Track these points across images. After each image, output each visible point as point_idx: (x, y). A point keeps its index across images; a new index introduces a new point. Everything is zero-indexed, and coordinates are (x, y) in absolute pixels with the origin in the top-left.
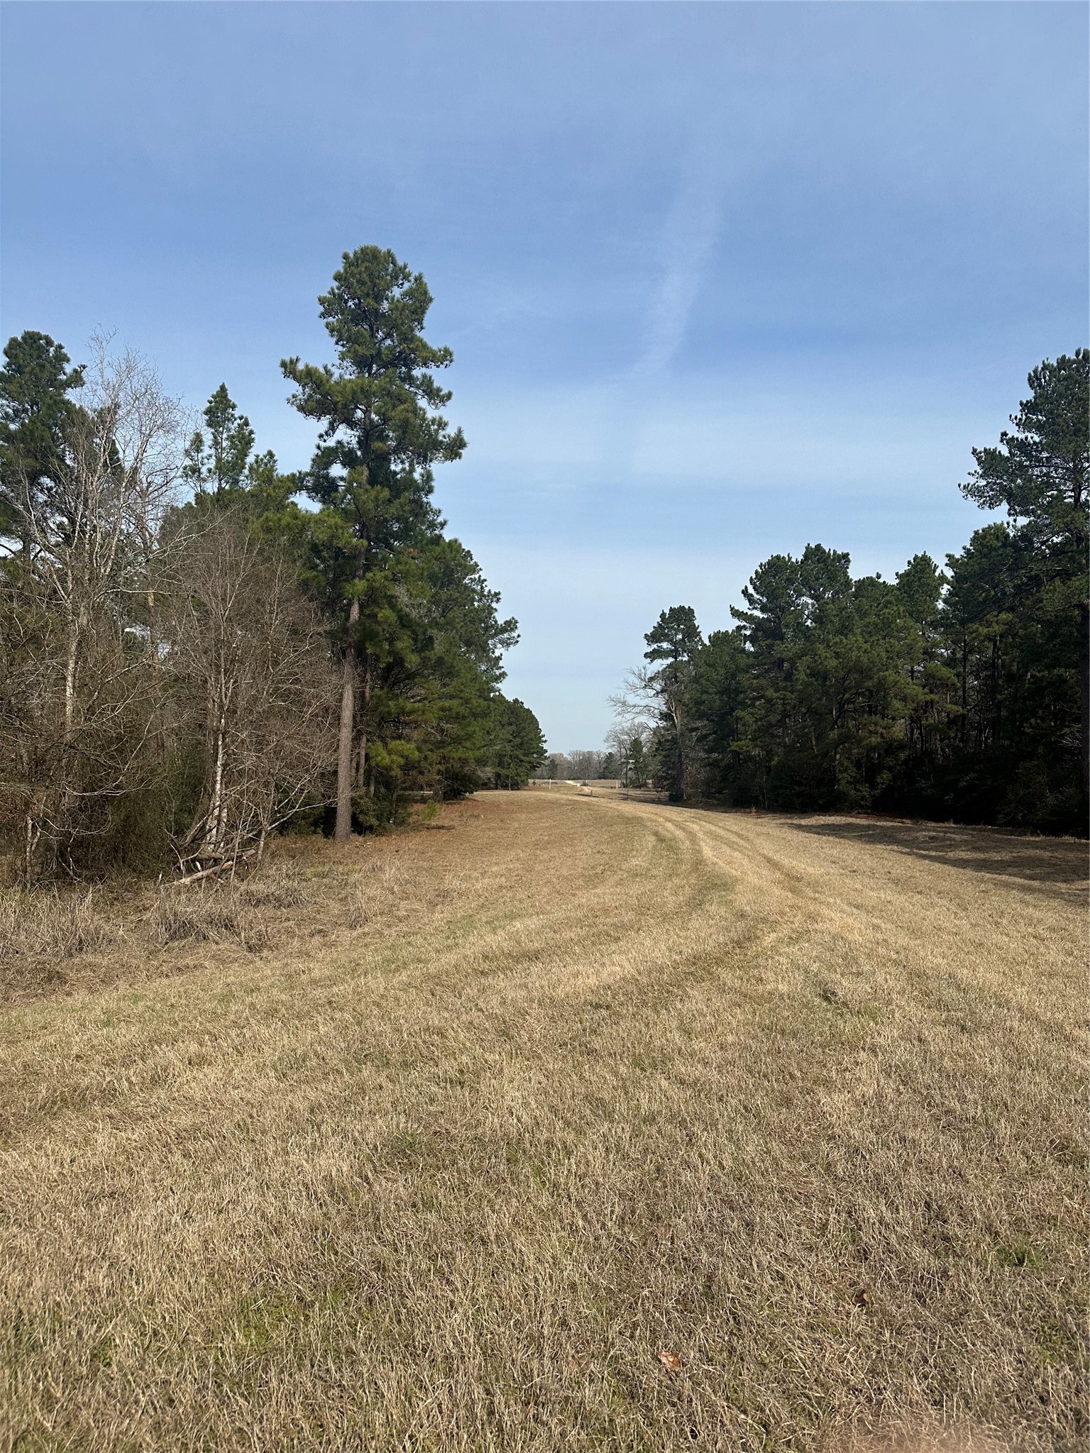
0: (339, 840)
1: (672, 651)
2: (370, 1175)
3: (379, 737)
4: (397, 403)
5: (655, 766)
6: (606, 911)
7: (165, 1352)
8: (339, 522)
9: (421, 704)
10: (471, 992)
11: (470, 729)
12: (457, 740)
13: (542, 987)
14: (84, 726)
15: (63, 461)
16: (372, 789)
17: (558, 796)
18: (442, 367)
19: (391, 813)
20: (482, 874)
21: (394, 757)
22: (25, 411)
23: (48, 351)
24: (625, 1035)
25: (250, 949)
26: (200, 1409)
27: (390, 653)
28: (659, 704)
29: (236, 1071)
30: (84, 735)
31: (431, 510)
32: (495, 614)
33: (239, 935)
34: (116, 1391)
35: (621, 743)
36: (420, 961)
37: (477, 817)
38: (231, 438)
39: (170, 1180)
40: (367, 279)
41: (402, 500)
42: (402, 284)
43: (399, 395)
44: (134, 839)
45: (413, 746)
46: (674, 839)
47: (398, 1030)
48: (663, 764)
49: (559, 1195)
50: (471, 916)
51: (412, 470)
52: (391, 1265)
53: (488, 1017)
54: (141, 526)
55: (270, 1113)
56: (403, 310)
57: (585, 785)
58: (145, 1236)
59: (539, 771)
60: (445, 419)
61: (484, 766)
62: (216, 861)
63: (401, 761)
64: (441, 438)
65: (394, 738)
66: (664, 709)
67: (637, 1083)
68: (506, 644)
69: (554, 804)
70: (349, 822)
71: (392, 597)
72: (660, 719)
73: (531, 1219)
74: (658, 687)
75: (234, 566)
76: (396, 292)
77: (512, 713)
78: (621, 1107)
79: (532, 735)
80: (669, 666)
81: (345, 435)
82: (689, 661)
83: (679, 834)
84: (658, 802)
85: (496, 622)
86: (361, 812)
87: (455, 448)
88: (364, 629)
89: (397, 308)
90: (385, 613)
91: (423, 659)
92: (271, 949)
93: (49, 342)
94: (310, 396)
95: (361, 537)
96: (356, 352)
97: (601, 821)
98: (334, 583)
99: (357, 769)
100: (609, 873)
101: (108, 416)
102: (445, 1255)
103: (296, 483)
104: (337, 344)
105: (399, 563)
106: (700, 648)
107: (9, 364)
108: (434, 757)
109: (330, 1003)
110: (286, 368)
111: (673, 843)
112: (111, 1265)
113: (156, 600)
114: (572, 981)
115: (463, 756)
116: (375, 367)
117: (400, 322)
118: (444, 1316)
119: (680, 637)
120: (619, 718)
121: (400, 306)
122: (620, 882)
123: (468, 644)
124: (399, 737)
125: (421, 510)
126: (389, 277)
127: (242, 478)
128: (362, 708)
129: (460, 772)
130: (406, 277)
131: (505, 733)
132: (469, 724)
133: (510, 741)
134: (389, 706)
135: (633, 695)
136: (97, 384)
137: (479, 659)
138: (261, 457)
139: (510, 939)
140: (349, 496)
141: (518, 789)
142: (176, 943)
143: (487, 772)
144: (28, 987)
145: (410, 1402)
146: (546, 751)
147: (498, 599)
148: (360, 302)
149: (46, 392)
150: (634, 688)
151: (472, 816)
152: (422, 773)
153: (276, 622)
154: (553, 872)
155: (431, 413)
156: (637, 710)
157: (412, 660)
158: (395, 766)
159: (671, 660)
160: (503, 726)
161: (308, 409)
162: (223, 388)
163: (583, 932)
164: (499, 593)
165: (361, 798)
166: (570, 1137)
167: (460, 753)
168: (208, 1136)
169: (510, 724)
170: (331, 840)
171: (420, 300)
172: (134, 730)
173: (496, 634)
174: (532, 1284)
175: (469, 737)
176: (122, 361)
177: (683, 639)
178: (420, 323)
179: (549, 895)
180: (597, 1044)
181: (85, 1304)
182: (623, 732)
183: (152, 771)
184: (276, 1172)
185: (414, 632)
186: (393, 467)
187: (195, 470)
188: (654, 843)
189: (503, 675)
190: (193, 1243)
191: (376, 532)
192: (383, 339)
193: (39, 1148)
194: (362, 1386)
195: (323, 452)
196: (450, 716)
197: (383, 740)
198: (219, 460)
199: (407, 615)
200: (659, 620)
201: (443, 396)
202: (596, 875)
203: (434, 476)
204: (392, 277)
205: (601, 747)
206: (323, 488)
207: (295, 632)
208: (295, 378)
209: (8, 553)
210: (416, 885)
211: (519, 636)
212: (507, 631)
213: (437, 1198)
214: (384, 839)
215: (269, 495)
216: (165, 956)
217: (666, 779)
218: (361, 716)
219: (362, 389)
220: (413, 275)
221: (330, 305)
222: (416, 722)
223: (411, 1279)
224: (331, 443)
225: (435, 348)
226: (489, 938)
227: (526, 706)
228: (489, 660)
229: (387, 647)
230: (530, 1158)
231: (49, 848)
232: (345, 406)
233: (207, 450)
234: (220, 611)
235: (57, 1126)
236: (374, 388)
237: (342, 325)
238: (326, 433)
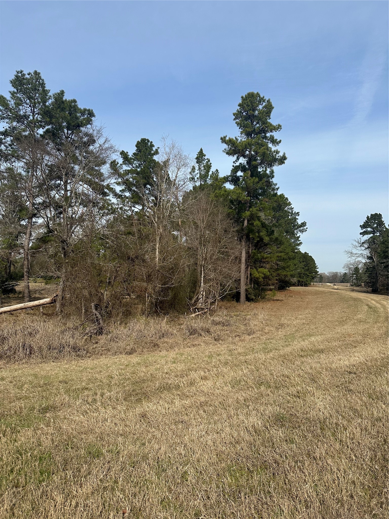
0: (242, 303)
1: (372, 231)
2: (268, 427)
3: (255, 267)
4: (261, 146)
5: (365, 278)
6: (349, 335)
7: (204, 479)
8: (240, 191)
9: (270, 255)
10: (298, 363)
11: (289, 264)
12: (284, 268)
13: (326, 363)
14: (162, 264)
15: (153, 179)
16: (253, 285)
17: (324, 289)
18: (278, 131)
19: (259, 294)
20: (295, 318)
21: (260, 274)
22: (142, 164)
23: (148, 144)
24: (364, 385)
25: (215, 340)
26: (219, 502)
27: (258, 237)
28: (367, 253)
29: (217, 383)
30: (162, 267)
31: (273, 184)
32: (297, 220)
33: (211, 335)
34: (190, 490)
35: (350, 269)
36: (276, 349)
37: (292, 296)
38: (204, 166)
39: (200, 419)
40: (250, 104)
41: (263, 181)
42: (262, 104)
43: (262, 144)
44: (177, 301)
45: (267, 270)
46: (376, 307)
47: (272, 374)
48: (369, 277)
49: (343, 445)
50: (293, 334)
51: (266, 170)
52: (281, 462)
53: (306, 373)
54: (177, 198)
55: (231, 400)
56: (263, 113)
57: (335, 285)
58: (194, 438)
59: (315, 280)
60: (279, 150)
61: (294, 277)
62: (203, 309)
63: (263, 276)
64: (277, 157)
65: (260, 267)
66: (369, 255)
67: (371, 404)
68: (302, 231)
69: (322, 292)
70: (245, 297)
71: (259, 216)
72: (367, 259)
73: (333, 453)
74: (366, 246)
75: (206, 210)
76: (260, 107)
77: (304, 257)
78: (365, 413)
79: (312, 266)
80: (371, 238)
81: (243, 161)
82: (380, 235)
83: (378, 305)
84: (367, 292)
85: (298, 223)
86: (249, 294)
87: (282, 160)
88: (249, 229)
89: (261, 113)
90: (256, 223)
91: (270, 238)
92: (222, 340)
93: (148, 141)
94: (231, 148)
95: (248, 196)
96: (246, 130)
97: (343, 299)
98: (239, 213)
99: (247, 278)
100: (348, 320)
101: (166, 163)
102: (301, 462)
103: (226, 179)
104: (240, 129)
105: (261, 204)
106: (385, 230)
107: (137, 150)
108: (275, 274)
109: (246, 362)
110: (222, 140)
111: (376, 309)
112: (184, 446)
113: (182, 223)
114: (338, 362)
115: (286, 274)
116: (253, 135)
117: (262, 117)
118: (302, 485)
119: (375, 225)
120: (349, 259)
121: (262, 112)
122: (354, 324)
123: (287, 232)
124: (262, 267)
125: (269, 184)
126: (258, 102)
127: (208, 180)
128: (249, 257)
129: (285, 280)
130: (264, 101)
131: (302, 265)
132: (288, 262)
133: (304, 268)
134: (258, 256)
135: (355, 250)
136: (163, 153)
137: (291, 238)
138: (214, 172)
139: (311, 344)
140: (244, 182)
141: (307, 286)
142: (192, 336)
143: (295, 280)
144: (148, 348)
145: (293, 515)
146: (318, 272)
147: (298, 215)
148: (248, 113)
149: (148, 158)
150: (356, 247)
151: (290, 296)
152: (269, 280)
153: (219, 228)
154: (324, 319)
155: (274, 148)
156: (357, 255)
157: (266, 239)
158: (260, 278)
159: (372, 235)
160: (300, 262)
161: (229, 153)
162: (201, 150)
163: (340, 343)
164: (299, 212)
165: (249, 288)
166: (345, 423)
167: (285, 273)
168: (211, 405)
169: (303, 262)
170: (239, 303)
171: (269, 108)
172: (176, 265)
173: (298, 228)
174: (336, 479)
175: (288, 267)
176: (171, 144)
177: (377, 227)
178: (269, 117)
179: (324, 328)
180: (352, 387)
181: (178, 458)
182: (351, 264)
183: (182, 279)
184: (235, 421)
185: (267, 229)
186: (259, 170)
187: (193, 179)
188: (367, 309)
189: (301, 243)
190: (210, 443)
191: (253, 194)
192: (256, 124)
193: (158, 403)
194: (275, 506)
195: (235, 168)
196: (280, 259)
197: (256, 268)
198: (200, 174)
199: (264, 223)
200: (366, 219)
201: (278, 142)
202: (343, 321)
203: (275, 171)
204: (259, 102)
205: (342, 270)
206: (234, 180)
207: (226, 231)
208: (225, 143)
209: (138, 210)
210: (271, 321)
211: (307, 228)
212: (302, 226)
213: (295, 439)
214: (257, 304)
215: (217, 185)
216: (188, 340)
217: (370, 283)
218: (248, 259)
219: (248, 143)
220: (266, 100)
221: (237, 115)
222: (267, 261)
223: (289, 469)
224: (238, 164)
225: (275, 125)
226: (302, 343)
227: (310, 255)
228: (295, 238)
229: (257, 235)
230: (330, 429)
231: (152, 303)
232: (243, 150)
233: (197, 171)
234: (202, 225)
235: (163, 396)
236: (253, 143)
237: (241, 122)
238: (236, 161)
